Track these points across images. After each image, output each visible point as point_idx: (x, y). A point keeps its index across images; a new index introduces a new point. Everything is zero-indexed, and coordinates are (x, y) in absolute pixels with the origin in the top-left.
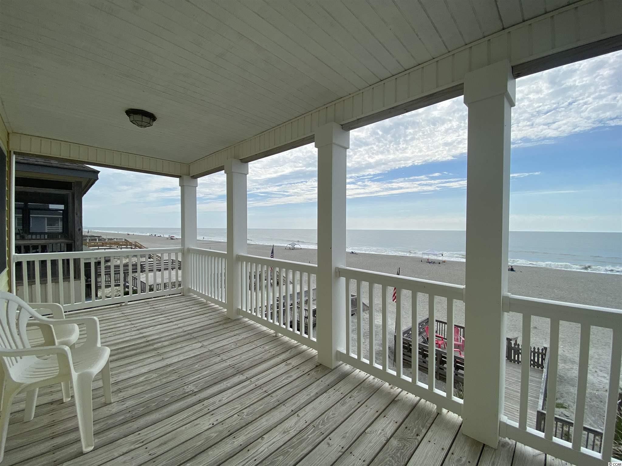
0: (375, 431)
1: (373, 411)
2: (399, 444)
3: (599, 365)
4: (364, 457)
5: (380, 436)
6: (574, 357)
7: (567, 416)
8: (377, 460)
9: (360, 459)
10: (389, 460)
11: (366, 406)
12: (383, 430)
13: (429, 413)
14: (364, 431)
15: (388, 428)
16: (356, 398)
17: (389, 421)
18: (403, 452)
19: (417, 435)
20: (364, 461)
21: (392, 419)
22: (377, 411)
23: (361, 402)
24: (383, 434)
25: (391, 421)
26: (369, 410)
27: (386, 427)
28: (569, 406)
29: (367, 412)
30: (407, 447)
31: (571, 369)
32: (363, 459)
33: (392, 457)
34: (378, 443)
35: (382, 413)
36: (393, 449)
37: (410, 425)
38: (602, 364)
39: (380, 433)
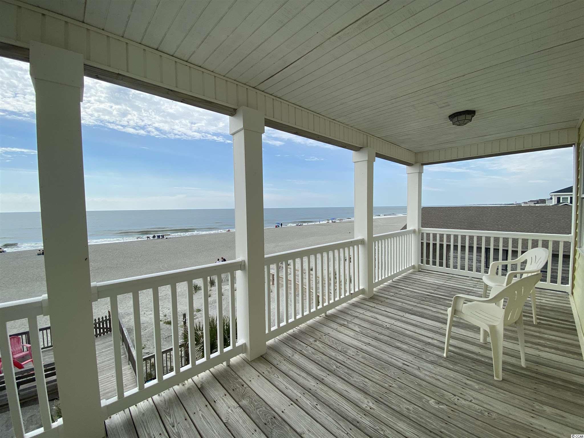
0: (227, 414)
1: (205, 410)
2: (247, 400)
3: (144, 308)
4: (252, 430)
5: (235, 412)
6: (126, 311)
7: (148, 353)
8: (257, 420)
9: (253, 434)
10: (259, 412)
11: (195, 413)
12: (229, 407)
13: (225, 371)
14: (224, 423)
15: (228, 403)
16: (177, 420)
17: (221, 399)
18: (255, 399)
19: (243, 386)
20: (255, 431)
21: (221, 397)
22: (206, 406)
23: (185, 416)
24: (233, 409)
25: (222, 399)
26: (200, 412)
27: (226, 403)
28: (145, 346)
29: (202, 415)
30: (251, 395)
31: (130, 320)
32: (253, 431)
33: (257, 409)
34: (241, 415)
35: (211, 404)
36: (250, 406)
37: (232, 386)
38: (145, 306)
39: (232, 410)
